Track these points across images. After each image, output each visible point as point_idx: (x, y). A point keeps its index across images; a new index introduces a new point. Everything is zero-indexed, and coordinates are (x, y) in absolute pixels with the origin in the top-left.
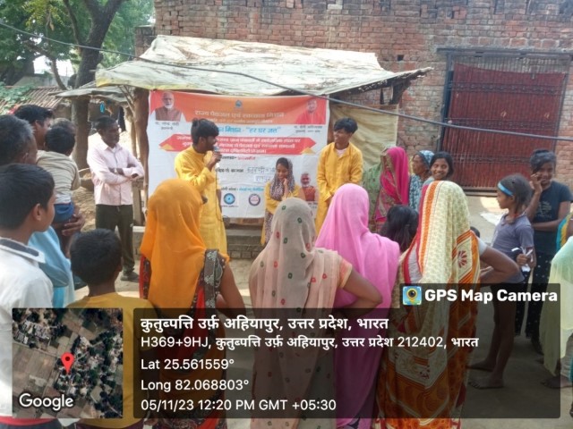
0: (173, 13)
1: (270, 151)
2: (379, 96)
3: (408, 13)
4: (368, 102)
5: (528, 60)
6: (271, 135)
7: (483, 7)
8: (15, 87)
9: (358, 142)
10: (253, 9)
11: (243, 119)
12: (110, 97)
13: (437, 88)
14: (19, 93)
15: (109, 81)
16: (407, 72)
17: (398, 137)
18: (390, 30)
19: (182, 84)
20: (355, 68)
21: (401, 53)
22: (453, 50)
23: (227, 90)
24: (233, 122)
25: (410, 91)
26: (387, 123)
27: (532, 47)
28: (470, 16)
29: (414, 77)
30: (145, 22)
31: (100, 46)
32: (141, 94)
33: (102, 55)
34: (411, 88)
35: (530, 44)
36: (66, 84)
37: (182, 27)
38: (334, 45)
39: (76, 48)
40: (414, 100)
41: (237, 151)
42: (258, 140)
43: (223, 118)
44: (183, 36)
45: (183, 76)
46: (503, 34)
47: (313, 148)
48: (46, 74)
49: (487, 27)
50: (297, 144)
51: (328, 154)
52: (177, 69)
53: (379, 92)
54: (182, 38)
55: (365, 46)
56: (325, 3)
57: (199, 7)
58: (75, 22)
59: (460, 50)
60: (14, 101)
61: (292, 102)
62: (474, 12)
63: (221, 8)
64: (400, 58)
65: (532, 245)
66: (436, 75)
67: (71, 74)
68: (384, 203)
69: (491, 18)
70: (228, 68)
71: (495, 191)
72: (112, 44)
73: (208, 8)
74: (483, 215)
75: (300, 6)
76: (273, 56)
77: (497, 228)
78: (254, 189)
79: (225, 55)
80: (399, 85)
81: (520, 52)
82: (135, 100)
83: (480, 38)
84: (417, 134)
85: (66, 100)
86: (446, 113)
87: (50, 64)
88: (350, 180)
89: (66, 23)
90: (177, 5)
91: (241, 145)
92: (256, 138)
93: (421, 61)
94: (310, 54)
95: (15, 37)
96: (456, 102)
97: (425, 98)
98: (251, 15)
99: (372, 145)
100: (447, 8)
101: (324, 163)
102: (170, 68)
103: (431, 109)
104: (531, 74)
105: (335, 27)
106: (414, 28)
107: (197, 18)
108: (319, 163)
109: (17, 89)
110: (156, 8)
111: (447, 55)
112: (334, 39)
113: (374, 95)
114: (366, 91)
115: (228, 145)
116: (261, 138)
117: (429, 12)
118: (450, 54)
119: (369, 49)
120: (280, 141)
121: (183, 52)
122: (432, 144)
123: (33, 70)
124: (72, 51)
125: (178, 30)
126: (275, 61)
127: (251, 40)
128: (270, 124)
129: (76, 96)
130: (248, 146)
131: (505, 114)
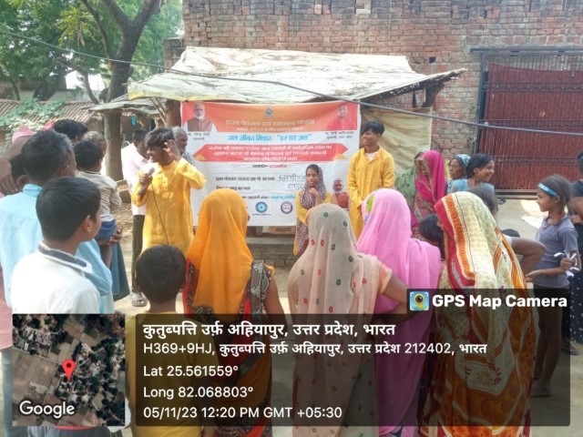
0: (201, 24)
1: (301, 158)
2: (411, 99)
3: (438, 14)
4: (400, 105)
5: (567, 57)
6: (303, 142)
7: (517, 5)
8: (48, 102)
9: (390, 147)
10: (281, 17)
11: (274, 127)
12: (142, 109)
13: (471, 89)
14: (53, 108)
15: (141, 94)
16: (440, 74)
17: (432, 140)
18: (420, 32)
19: (212, 94)
20: (387, 72)
21: (432, 55)
22: (487, 50)
23: (257, 99)
24: (263, 131)
25: (443, 94)
26: (421, 127)
27: (571, 44)
28: (503, 15)
29: (447, 78)
30: (173, 34)
31: (130, 60)
32: (173, 105)
33: (132, 69)
34: (444, 90)
35: (568, 40)
36: (97, 97)
37: (210, 38)
38: (363, 50)
39: (106, 62)
40: (448, 103)
41: (268, 159)
42: (289, 148)
43: (253, 127)
44: (211, 46)
45: (213, 86)
46: (539, 32)
47: (345, 154)
48: (78, 89)
49: (522, 26)
50: (328, 151)
51: (357, 159)
52: (207, 79)
53: (411, 95)
54: (210, 49)
55: (396, 49)
56: (353, 8)
57: (227, 17)
58: (106, 36)
59: (495, 50)
60: (47, 117)
61: (323, 108)
62: (508, 11)
63: (249, 17)
64: (432, 60)
65: (576, 248)
66: (470, 76)
67: (102, 88)
68: (419, 208)
69: (526, 16)
70: (257, 77)
71: (535, 194)
72: (142, 58)
73: (236, 18)
74: (524, 218)
75: (328, 12)
76: (302, 63)
77: (539, 231)
78: (287, 197)
79: (254, 65)
80: (431, 88)
81: (557, 49)
82: (167, 112)
83: (515, 37)
84: (452, 136)
85: (99, 114)
86: (482, 114)
87: (82, 79)
88: (382, 185)
89: (96, 38)
90: (205, 16)
91: (273, 153)
92: (287, 146)
93: (454, 62)
94: (338, 60)
95: (47, 54)
96: (491, 103)
97: (459, 100)
98: (279, 23)
99: (405, 149)
100: (479, 8)
101: (354, 169)
102: (200, 79)
103: (466, 111)
104: (570, 72)
105: (364, 31)
106: (446, 29)
107: (226, 29)
108: (350, 170)
109: (51, 104)
110: (185, 20)
111: (481, 55)
112: (363, 44)
113: (407, 98)
114: (398, 95)
115: (259, 154)
116: (292, 146)
117: (461, 13)
118: (484, 54)
119: (400, 52)
120: (311, 147)
121: (213, 63)
122: (468, 146)
123: (65, 85)
124: (103, 66)
125: (206, 42)
126: (304, 68)
127: (279, 49)
128: (300, 131)
129: (108, 110)
130: (279, 154)
131: (544, 114)
